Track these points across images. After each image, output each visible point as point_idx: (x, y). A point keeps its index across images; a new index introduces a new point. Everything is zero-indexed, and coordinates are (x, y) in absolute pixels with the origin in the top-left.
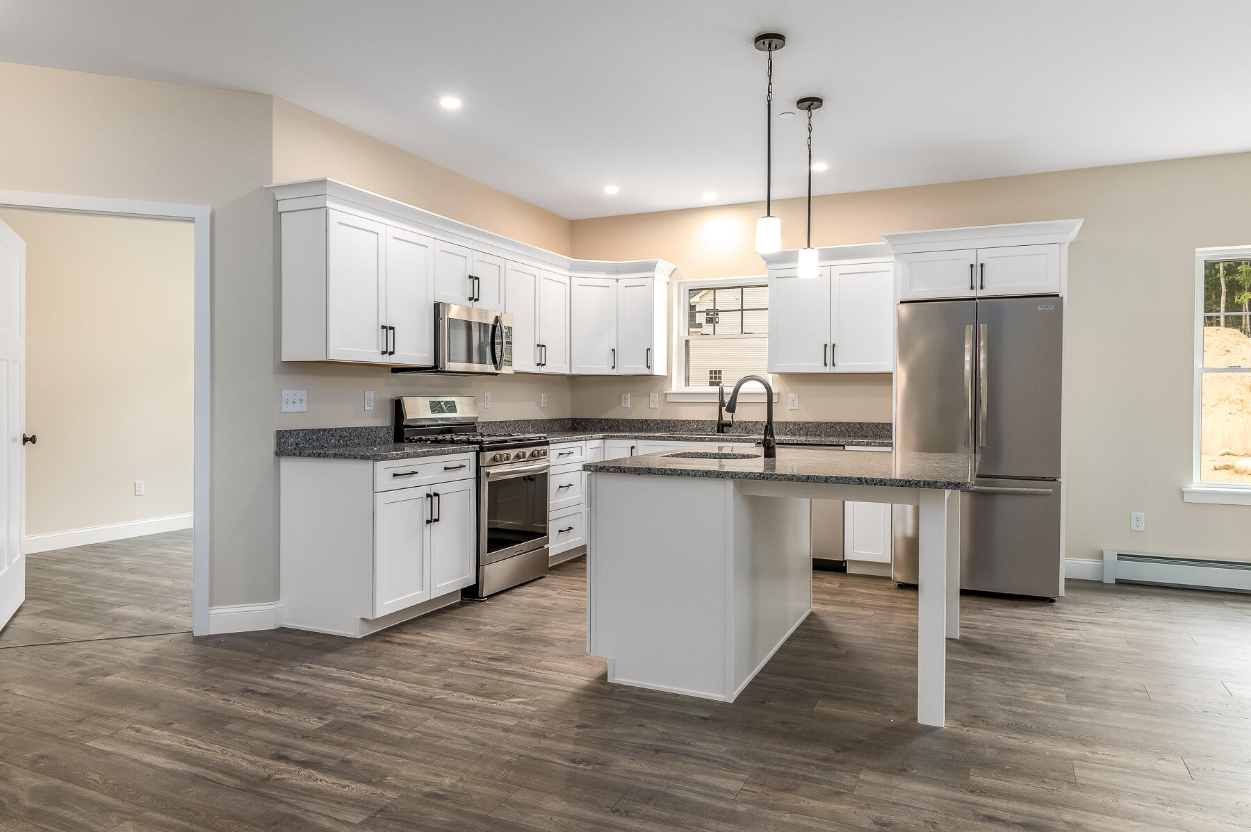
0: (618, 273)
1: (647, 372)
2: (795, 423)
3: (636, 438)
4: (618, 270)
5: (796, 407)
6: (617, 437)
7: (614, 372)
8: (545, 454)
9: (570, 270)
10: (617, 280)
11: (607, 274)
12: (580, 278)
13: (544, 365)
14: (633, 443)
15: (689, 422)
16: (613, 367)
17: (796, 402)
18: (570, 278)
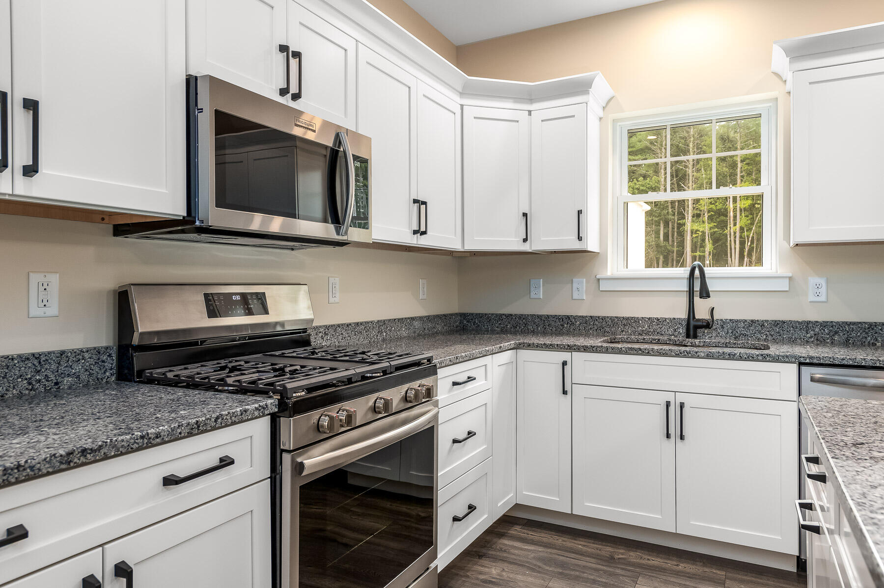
0: (531, 101)
1: (576, 245)
2: (824, 325)
3: (570, 348)
4: (531, 97)
5: (823, 298)
6: (538, 347)
7: (526, 247)
8: (430, 393)
9: (462, 94)
10: (530, 112)
11: (515, 102)
12: (477, 107)
13: (424, 233)
14: (565, 356)
15: (636, 320)
16: (525, 240)
17: (823, 290)
18: (462, 106)
